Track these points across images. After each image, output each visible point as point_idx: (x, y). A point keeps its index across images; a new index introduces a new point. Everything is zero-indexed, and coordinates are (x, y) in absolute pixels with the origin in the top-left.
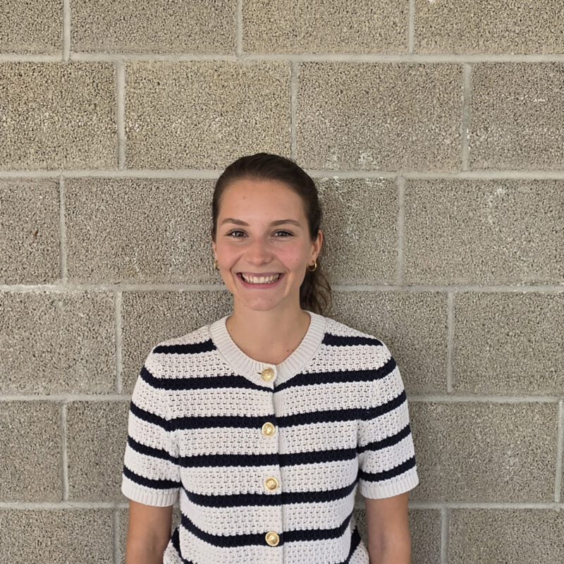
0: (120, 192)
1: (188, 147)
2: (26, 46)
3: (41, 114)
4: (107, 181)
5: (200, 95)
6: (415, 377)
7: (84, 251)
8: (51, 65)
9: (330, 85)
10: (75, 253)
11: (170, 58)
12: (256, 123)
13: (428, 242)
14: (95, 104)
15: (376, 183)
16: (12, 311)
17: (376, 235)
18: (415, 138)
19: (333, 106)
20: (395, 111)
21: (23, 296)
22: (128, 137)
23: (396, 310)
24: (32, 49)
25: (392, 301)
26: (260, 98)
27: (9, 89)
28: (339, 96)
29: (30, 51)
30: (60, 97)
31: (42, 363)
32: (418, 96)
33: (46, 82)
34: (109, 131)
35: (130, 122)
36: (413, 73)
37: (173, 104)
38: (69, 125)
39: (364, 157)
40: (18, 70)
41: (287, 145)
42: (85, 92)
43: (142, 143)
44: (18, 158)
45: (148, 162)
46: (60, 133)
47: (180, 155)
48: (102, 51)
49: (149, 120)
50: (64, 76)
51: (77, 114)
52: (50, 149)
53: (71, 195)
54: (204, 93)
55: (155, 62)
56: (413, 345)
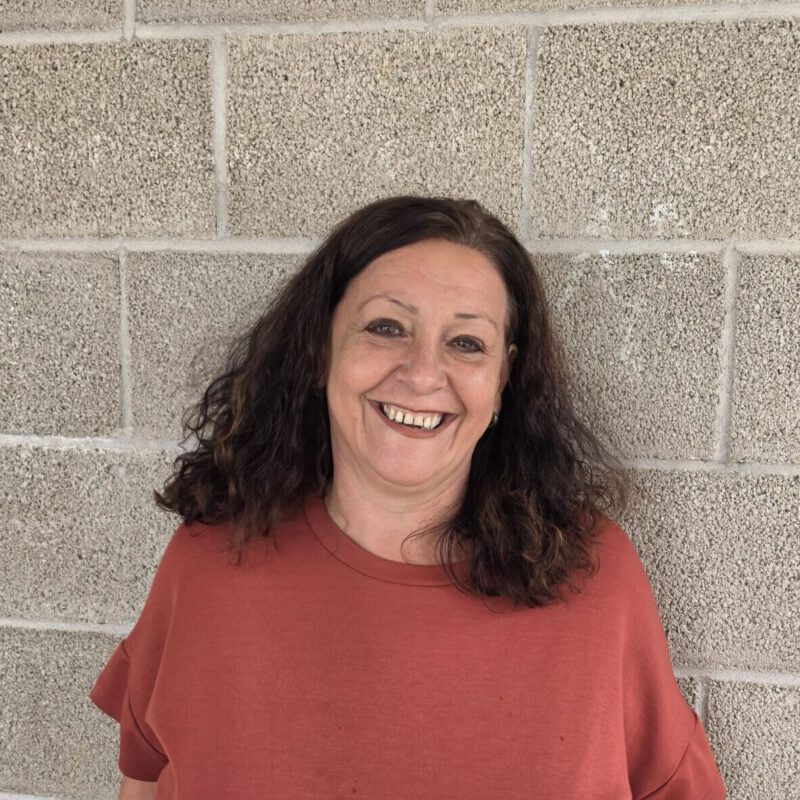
0: (218, 278)
1: (336, 197)
2: (63, 15)
3: (89, 138)
4: (197, 258)
5: (358, 97)
6: (743, 636)
7: (159, 382)
8: (104, 47)
9: (599, 70)
10: (145, 385)
11: (307, 29)
12: (458, 150)
13: (781, 379)
14: (177, 119)
15: (682, 264)
16: (45, 479)
17: (677, 364)
18: (763, 173)
19: (604, 113)
20: (726, 118)
21: (62, 455)
22: (233, 179)
23: (712, 509)
24: (73, 20)
25: (704, 490)
26: (467, 101)
27: (36, 93)
28: (617, 93)
29: (70, 25)
30: (118, 106)
31: (92, 570)
32: (774, 88)
33: (97, 79)
34: (200, 166)
35: (236, 151)
36: (767, 41)
37: (311, 115)
38: (135, 157)
39: (662, 212)
40: (51, 60)
41: (515, 191)
42: (162, 96)
43: (257, 189)
44: (52, 216)
45: (267, 223)
46: (120, 172)
47: (322, 212)
48: (189, 19)
49: (268, 147)
50: (126, 68)
51: (146, 136)
52: (102, 201)
53: (138, 282)
54: (365, 94)
55: (281, 37)
56: (743, 575)
